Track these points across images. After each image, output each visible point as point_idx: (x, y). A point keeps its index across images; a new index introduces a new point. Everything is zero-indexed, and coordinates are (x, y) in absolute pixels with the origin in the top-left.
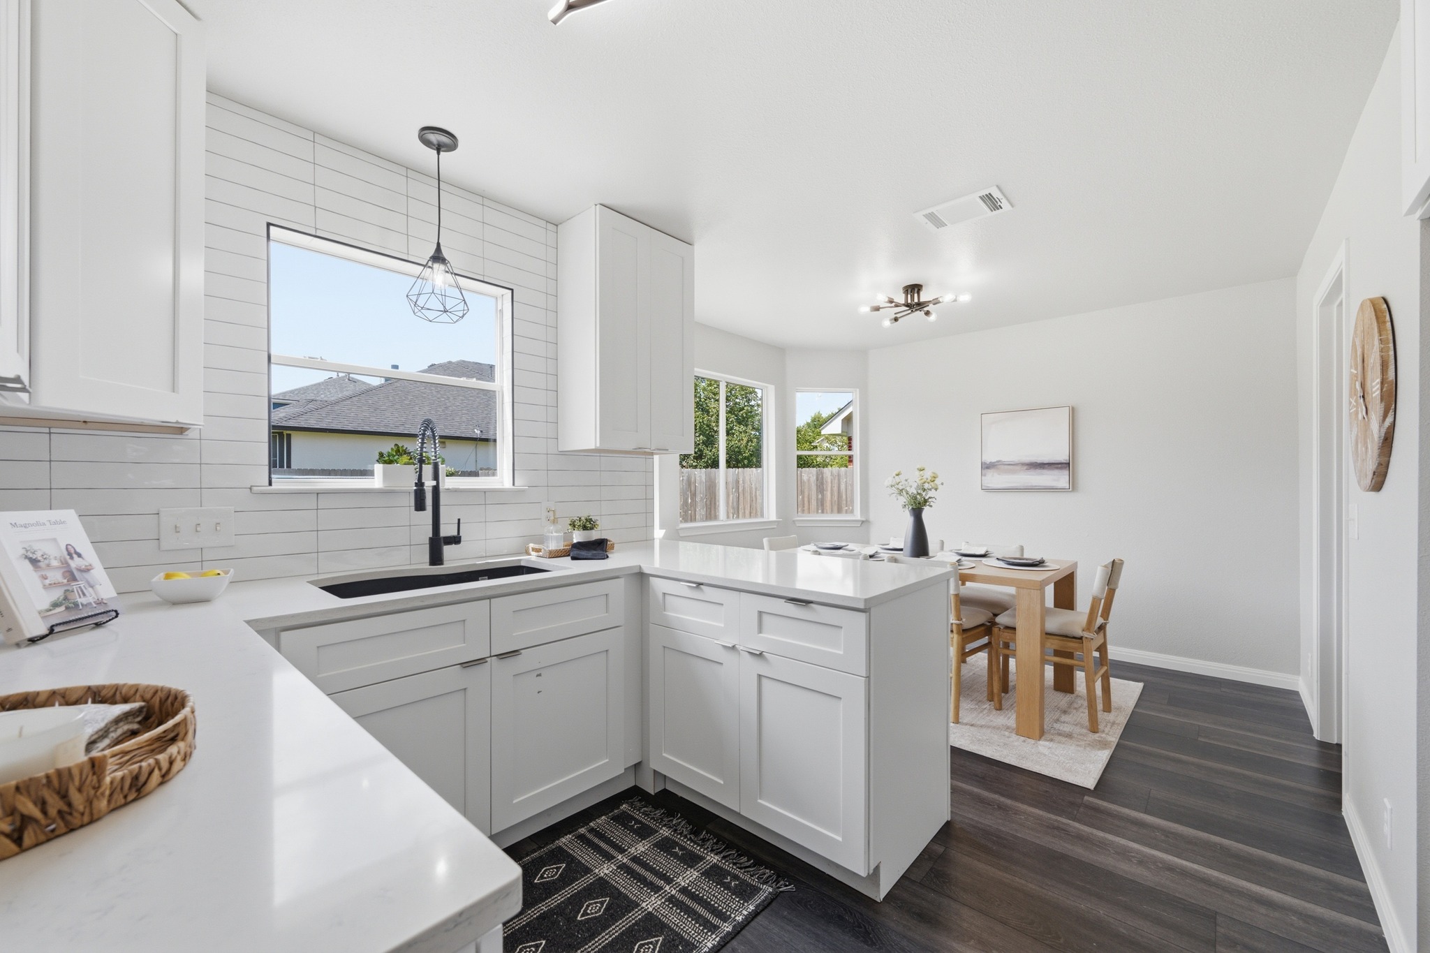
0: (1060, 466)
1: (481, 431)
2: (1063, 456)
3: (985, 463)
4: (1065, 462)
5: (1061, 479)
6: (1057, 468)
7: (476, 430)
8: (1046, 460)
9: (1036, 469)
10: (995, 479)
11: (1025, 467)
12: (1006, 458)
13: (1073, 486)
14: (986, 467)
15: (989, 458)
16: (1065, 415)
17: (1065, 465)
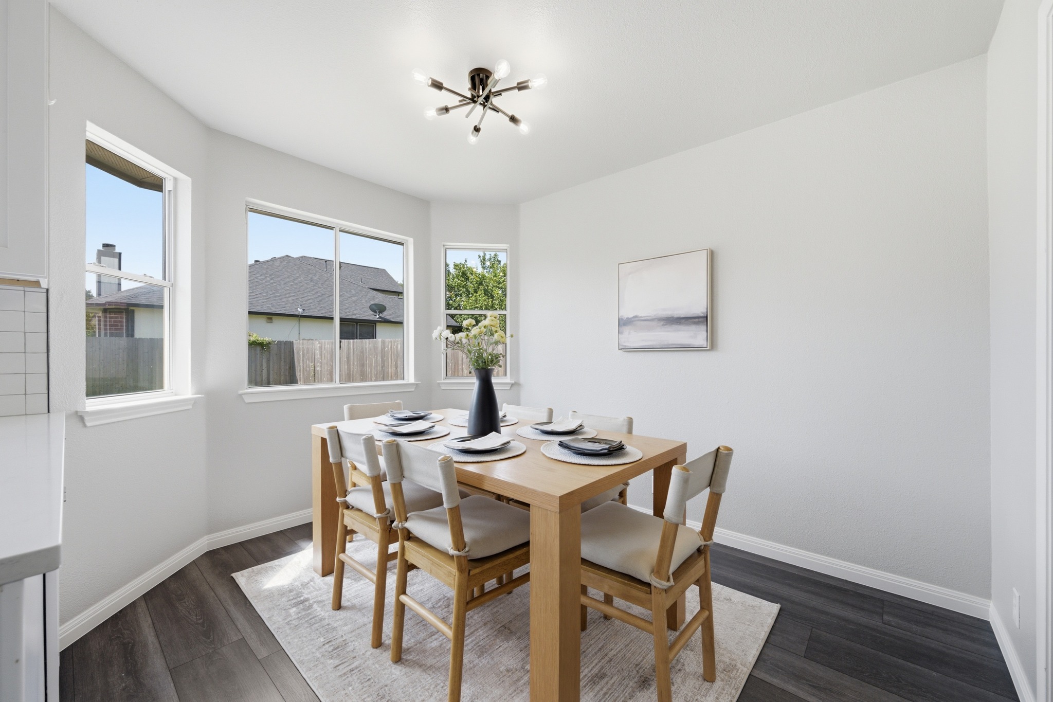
0: (697, 320)
1: (304, 310)
2: (699, 308)
3: (622, 319)
4: (702, 315)
5: (697, 336)
6: (695, 323)
7: (299, 309)
8: (682, 313)
9: (672, 324)
10: (634, 338)
11: (662, 323)
12: (642, 313)
13: (713, 344)
14: (623, 323)
15: (627, 313)
16: (702, 261)
17: (703, 320)
